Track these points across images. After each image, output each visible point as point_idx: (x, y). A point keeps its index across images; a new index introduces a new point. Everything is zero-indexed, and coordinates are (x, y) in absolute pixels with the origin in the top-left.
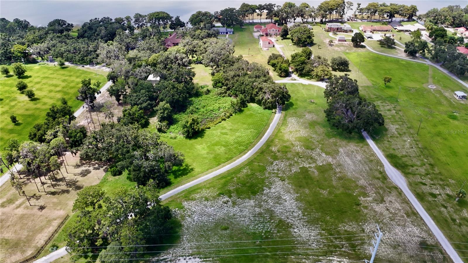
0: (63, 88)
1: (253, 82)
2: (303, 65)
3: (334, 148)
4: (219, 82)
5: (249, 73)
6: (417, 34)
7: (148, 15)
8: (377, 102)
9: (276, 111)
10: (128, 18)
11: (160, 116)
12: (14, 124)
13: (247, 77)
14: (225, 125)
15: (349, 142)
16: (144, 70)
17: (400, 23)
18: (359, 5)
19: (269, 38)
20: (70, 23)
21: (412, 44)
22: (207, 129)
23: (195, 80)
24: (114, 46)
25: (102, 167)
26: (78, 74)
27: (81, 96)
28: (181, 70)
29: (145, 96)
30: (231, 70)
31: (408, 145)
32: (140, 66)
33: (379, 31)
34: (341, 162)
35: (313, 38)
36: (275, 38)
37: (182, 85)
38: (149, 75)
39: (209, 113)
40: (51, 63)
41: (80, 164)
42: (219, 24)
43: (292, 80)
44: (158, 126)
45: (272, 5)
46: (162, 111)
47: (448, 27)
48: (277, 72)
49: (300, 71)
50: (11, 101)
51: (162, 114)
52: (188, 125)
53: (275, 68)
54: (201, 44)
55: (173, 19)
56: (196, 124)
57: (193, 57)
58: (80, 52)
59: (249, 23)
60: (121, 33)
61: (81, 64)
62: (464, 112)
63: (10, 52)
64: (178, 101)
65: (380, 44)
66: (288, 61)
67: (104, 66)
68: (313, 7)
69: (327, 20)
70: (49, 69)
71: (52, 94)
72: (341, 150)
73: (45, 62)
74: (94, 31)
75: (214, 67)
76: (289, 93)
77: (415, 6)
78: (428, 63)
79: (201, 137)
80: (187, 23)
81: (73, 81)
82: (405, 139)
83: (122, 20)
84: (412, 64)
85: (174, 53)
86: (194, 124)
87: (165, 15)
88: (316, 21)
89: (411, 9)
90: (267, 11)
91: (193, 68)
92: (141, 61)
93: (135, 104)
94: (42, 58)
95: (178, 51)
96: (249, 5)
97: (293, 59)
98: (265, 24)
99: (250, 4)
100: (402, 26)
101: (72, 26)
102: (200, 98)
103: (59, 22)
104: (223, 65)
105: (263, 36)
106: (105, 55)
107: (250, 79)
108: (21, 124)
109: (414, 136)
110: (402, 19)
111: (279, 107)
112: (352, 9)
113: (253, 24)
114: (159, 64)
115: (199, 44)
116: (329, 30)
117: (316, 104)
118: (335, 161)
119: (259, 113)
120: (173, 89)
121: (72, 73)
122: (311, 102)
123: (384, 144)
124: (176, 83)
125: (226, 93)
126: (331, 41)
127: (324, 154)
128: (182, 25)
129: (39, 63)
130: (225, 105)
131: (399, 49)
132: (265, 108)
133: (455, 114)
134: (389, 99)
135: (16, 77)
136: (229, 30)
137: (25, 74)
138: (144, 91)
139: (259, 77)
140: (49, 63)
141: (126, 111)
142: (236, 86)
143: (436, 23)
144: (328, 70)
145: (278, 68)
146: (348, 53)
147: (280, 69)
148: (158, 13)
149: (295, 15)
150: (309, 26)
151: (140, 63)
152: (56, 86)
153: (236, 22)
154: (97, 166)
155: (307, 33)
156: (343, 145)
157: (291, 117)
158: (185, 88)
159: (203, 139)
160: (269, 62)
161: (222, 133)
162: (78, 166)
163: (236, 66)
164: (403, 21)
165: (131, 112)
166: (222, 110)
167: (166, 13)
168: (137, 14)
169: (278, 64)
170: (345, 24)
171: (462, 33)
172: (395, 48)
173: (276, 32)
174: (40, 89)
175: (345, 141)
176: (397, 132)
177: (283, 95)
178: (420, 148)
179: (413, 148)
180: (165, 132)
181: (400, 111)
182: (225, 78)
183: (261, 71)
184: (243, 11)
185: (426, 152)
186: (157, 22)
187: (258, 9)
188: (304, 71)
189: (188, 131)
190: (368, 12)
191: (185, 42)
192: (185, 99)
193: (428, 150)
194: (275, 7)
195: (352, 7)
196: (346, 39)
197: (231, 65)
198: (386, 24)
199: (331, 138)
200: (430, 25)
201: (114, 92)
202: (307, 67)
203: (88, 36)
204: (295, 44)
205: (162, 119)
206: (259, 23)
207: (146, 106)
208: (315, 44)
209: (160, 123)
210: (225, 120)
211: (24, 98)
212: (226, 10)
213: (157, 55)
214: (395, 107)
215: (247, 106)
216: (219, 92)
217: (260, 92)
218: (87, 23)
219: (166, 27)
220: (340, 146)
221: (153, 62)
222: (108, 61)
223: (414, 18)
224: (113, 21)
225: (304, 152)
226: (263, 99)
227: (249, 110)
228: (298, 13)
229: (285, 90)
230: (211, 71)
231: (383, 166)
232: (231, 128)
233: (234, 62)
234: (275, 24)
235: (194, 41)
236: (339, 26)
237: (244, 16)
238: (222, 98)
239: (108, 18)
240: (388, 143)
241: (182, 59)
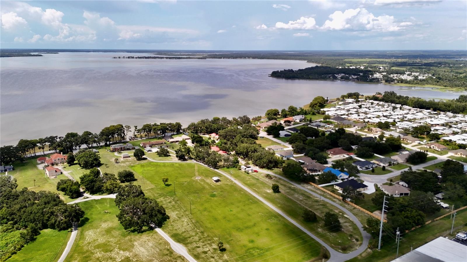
1: (43, 209)
2: (93, 184)
3: (130, 243)
4: (4, 219)
5: (37, 202)
6: (184, 143)
8: (160, 199)
9: (72, 230)
13: (35, 206)
14: (17, 258)
15: (141, 235)
17: (171, 137)
18: (136, 127)
19: (55, 167)
21: (179, 150)
30: (15, 204)
31: (185, 224)
33: (156, 145)
34: (137, 253)
35: (100, 159)
36: (62, 166)
43: (85, 198)
45: (54, 137)
47: (204, 134)
48: (68, 195)
49: (90, 189)
53: (65, 192)
59: (31, 156)
62: (220, 190)
65: (158, 155)
66: (78, 182)
68: (96, 134)
69: (111, 143)
72: (135, 243)
76: (82, 210)
77: (179, 123)
78: (193, 162)
82: (183, 219)
84: (183, 165)
88: (100, 145)
89: (176, 125)
90: (49, 143)
96: (28, 141)
97: (82, 181)
98: (48, 155)
100: (173, 138)
104: (5, 201)
105: (49, 166)
107: (39, 207)
109: (189, 216)
110: (172, 133)
111: (74, 225)
112: (130, 131)
113: (36, 157)
116: (114, 150)
117: (110, 213)
118: (131, 254)
119: (54, 236)
122: (105, 212)
123: (168, 228)
125: (13, 227)
126: (117, 160)
127: (122, 251)
130: (13, 239)
131: (173, 156)
132: (60, 230)
133: (214, 193)
134: (169, 194)
136: (8, 167)
139: (48, 203)
142: (23, 217)
143: (197, 133)
144: (116, 183)
145: (68, 191)
146: (132, 166)
147: (71, 192)
149: (79, 143)
150: (94, 150)
153: (15, 159)
155: (93, 156)
156: (137, 239)
157: (88, 230)
160: (58, 189)
163: (21, 198)
164: (174, 135)
166: (10, 245)
169: (67, 187)
170: (127, 144)
171: (214, 137)
172: (170, 155)
173: (62, 160)
175: (138, 235)
176: (177, 216)
177: (76, 213)
178: (193, 223)
179: (189, 224)
181: (178, 201)
182: (9, 213)
183: (50, 197)
184: (22, 147)
185: (198, 224)
187: (39, 143)
188: (95, 188)
190: (144, 132)
193: (199, 223)
194: (57, 138)
195: (130, 130)
196: (129, 155)
197: (15, 199)
198: (161, 139)
199: (126, 237)
200: (192, 135)
202: (97, 184)
204: (83, 167)
206: (42, 155)
208: (103, 164)
210: (15, 253)
214: (174, 199)
215: (40, 233)
216: (5, 228)
217: (52, 216)
220: (135, 240)
223: (181, 131)
225: (103, 256)
226: (55, 222)
227: (42, 236)
228: (82, 141)
229: (78, 208)
231: (170, 244)
232: (24, 258)
233: (18, 196)
234: (60, 153)
236: (122, 146)
237: (24, 151)
238: (9, 234)
240: (171, 226)
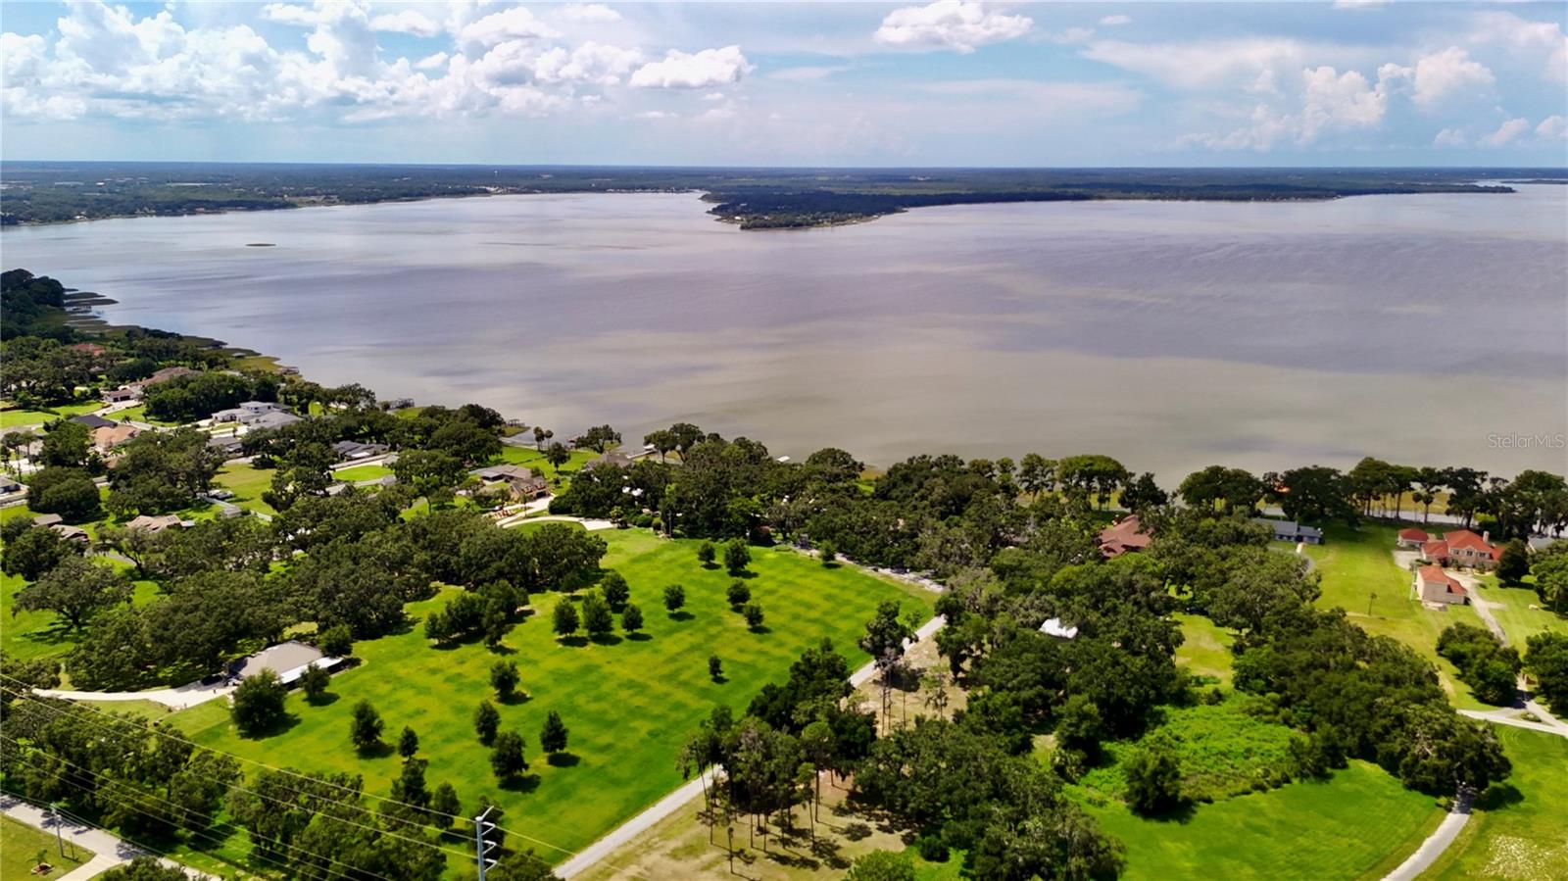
0: (825, 613)
1: (1375, 695)
4: (1258, 676)
5: (1362, 664)
7: (1063, 462)
9: (1452, 804)
10: (1005, 466)
11: (1067, 734)
12: (711, 676)
13: (1353, 676)
14: (1264, 804)
16: (1037, 602)
19: (1451, 574)
20: (858, 460)
22: (1201, 804)
23: (1180, 659)
24: (961, 531)
25: (899, 830)
26: (862, 587)
27: (871, 639)
28: (1142, 619)
29: (1032, 671)
30: (1299, 647)
32: (1027, 591)
36: (1475, 577)
37: (1139, 661)
38: (1047, 618)
39: (1214, 758)
40: (803, 551)
41: (847, 808)
42: (1276, 510)
43: (1526, 719)
44: (1058, 759)
45: (1474, 475)
46: (1074, 720)
48: (1468, 682)
49: (1557, 693)
50: (710, 624)
51: (1072, 729)
52: (1146, 774)
53: (1462, 668)
54: (1213, 558)
55: (1135, 480)
56: (1169, 776)
57: (1180, 591)
58: (877, 534)
59: (1384, 518)
60: (985, 500)
61: (872, 563)
63: (723, 512)
64: (1121, 701)
66: (1516, 654)
67: (926, 577)
70: (797, 563)
71: (799, 625)
73: (790, 545)
74: (915, 486)
75: (1246, 631)
76: (1503, 754)
79: (1181, 822)
80: (1175, 495)
81: (848, 602)
83: (990, 467)
85: (1126, 571)
86: (1164, 774)
87: (1110, 467)
90: (1452, 491)
91: (1177, 623)
92: (1030, 577)
93: (1001, 688)
94: (784, 535)
95: (1139, 568)
96: (1386, 467)
97: (1533, 652)
98: (1440, 529)
99: (1392, 463)
101: (861, 467)
102: (1188, 711)
103: (832, 455)
104: (1275, 626)
105: (1430, 564)
106: (936, 550)
107: (1365, 684)
108: (727, 680)
111: (1464, 794)
113: (1397, 524)
114: (1079, 594)
115: (1206, 558)
119: (1387, 797)
120: (1113, 667)
121: (848, 583)
124: (1124, 652)
125: (1276, 713)
128: (1159, 498)
129: (778, 547)
130: (1267, 746)
132: (1412, 786)
135: (725, 570)
136: (1307, 530)
137: (746, 568)
138: (1033, 656)
139: (1398, 682)
140: (797, 549)
141: (976, 698)
145: (1472, 672)
147: (1482, 676)
148: (1091, 458)
149: (1560, 515)
151: (1026, 583)
152: (810, 606)
153: (1334, 511)
154: (886, 822)
157: (1506, 833)
158: (1149, 673)
159: (1186, 828)
160: (1440, 649)
161: (1248, 825)
162: (840, 811)
163: (1320, 635)
165: (990, 704)
166: (1256, 759)
167: (1115, 462)
168: (1030, 457)
169: (1474, 656)
173: (1481, 559)
174: (774, 609)
177: (1481, 756)
180: (1073, 782)
182: (1276, 666)
183: (1408, 666)
184: (1365, 481)
186: (1083, 483)
187: (1420, 479)
189: (1142, 792)
191: (1162, 544)
192: (1144, 703)
194: (1483, 480)
197: (1303, 632)
201: (951, 648)
203: (897, 497)
204: (1551, 607)
205: (1070, 743)
206: (1419, 523)
207: (1031, 699)
209: (1063, 751)
210: (1262, 788)
211: (741, 622)
212: (1305, 472)
213: (1076, 569)
215: (1345, 766)
216: (1255, 705)
217: (1398, 730)
218: (901, 464)
219: (1108, 499)
221: (1063, 587)
222: (941, 564)
224: (966, 467)
226: (1404, 752)
227: (1349, 778)
229: (1492, 741)
230: (1232, 642)
232: (1283, 817)
233: (1313, 626)
234: (1480, 533)
235: (1191, 548)
237: (1367, 495)
238: (1260, 725)
239: (955, 458)
241: (1148, 590)
